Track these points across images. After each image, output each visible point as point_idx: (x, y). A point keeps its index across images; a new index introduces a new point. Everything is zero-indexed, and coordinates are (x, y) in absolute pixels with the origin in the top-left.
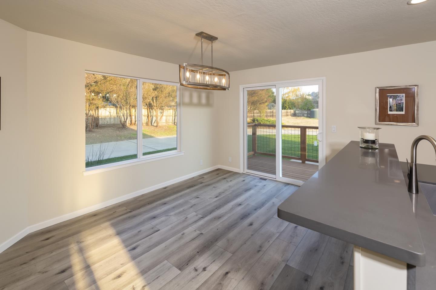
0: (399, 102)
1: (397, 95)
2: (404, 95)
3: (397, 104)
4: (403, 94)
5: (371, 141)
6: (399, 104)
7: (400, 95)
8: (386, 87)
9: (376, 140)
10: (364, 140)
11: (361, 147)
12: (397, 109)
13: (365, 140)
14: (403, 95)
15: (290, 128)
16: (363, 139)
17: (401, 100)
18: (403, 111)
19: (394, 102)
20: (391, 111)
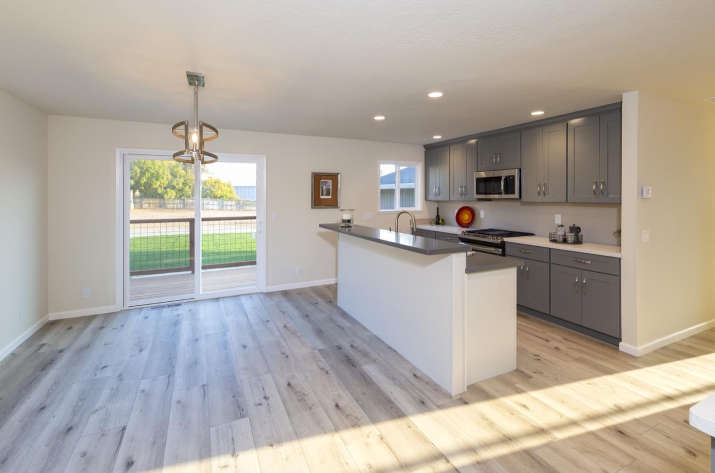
0: (328, 187)
1: (327, 181)
2: (331, 181)
3: (326, 190)
6: (328, 190)
8: (320, 173)
9: (351, 219)
12: (326, 194)
15: (171, 223)
16: (342, 219)
18: (330, 195)
19: (324, 188)
20: (322, 195)
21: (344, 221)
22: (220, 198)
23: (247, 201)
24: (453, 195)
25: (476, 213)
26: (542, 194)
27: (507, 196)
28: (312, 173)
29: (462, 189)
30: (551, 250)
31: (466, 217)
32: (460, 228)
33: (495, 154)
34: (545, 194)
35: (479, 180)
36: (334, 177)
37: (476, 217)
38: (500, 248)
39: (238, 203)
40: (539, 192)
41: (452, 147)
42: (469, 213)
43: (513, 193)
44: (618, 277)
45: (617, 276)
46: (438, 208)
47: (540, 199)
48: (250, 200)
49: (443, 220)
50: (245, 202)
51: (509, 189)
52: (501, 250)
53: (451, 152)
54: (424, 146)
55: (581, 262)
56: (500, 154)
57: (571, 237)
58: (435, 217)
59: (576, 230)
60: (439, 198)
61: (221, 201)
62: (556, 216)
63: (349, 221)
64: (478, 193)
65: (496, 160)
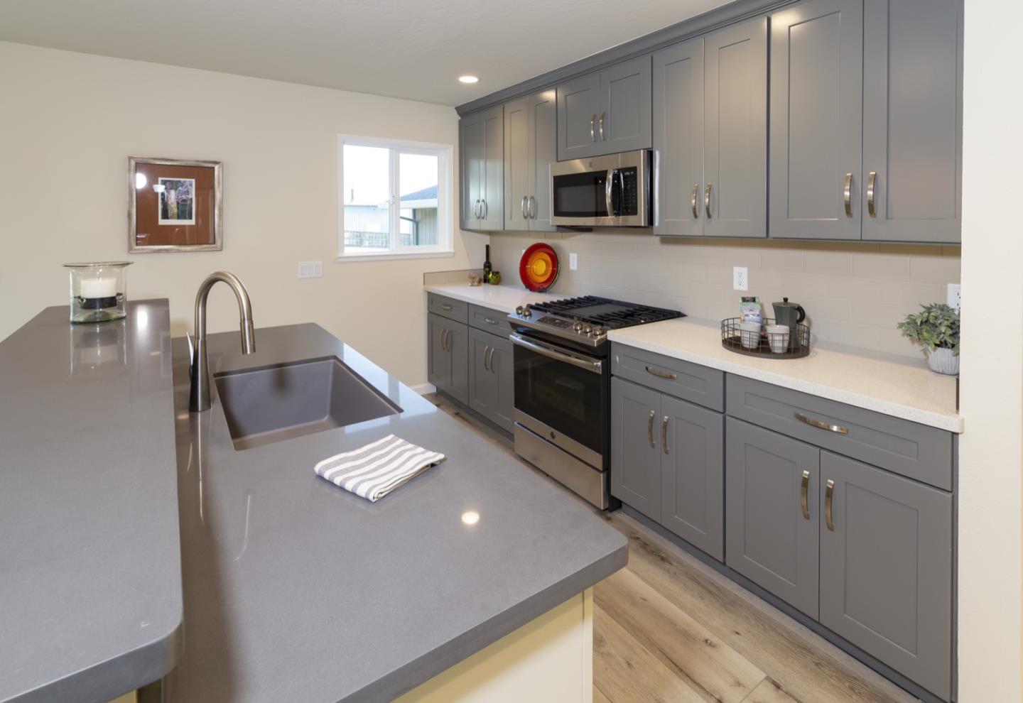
0: (184, 197)
1: (179, 181)
2: (193, 181)
3: (178, 203)
4: (190, 180)
5: (102, 299)
6: (183, 203)
7: (185, 182)
8: (155, 159)
9: (119, 294)
10: (82, 300)
11: (74, 323)
12: (178, 213)
13: (87, 299)
14: (191, 182)
16: (79, 297)
17: (188, 192)
18: (191, 218)
20: (165, 216)
21: (90, 304)
24: (511, 219)
25: (561, 258)
26: (702, 213)
27: (621, 220)
29: (525, 204)
30: (727, 376)
31: (540, 267)
32: (528, 292)
33: (594, 118)
34: (709, 216)
35: (561, 182)
36: (200, 171)
37: (562, 267)
38: (598, 358)
40: (694, 209)
41: (510, 107)
42: (549, 259)
43: (634, 212)
44: (950, 495)
45: (949, 492)
46: (488, 247)
47: (697, 229)
49: (496, 273)
51: (624, 203)
52: (599, 364)
53: (507, 121)
54: (457, 109)
55: (816, 425)
56: (603, 117)
57: (778, 333)
58: (483, 267)
59: (792, 314)
60: (487, 225)
62: (736, 270)
64: (558, 213)
65: (597, 132)
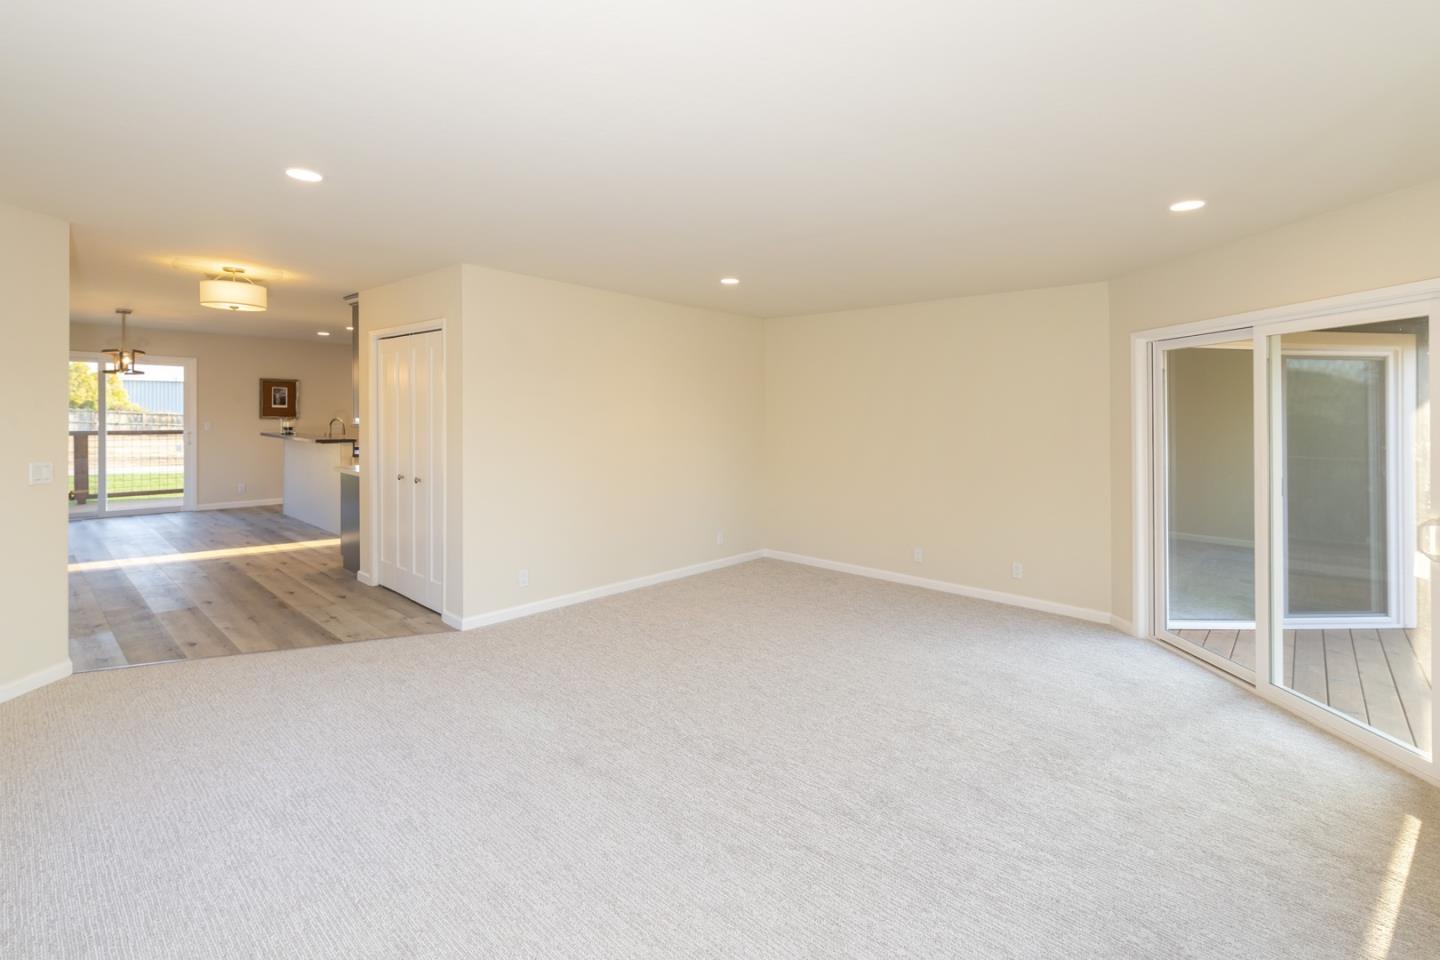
0: (283, 396)
18: (285, 404)
19: (278, 396)
20: (275, 403)
21: (286, 429)
22: (81, 407)
23: (161, 415)
28: (261, 379)
36: (291, 385)
39: (136, 420)
48: (169, 413)
50: (155, 417)
61: (86, 414)
63: (291, 429)
